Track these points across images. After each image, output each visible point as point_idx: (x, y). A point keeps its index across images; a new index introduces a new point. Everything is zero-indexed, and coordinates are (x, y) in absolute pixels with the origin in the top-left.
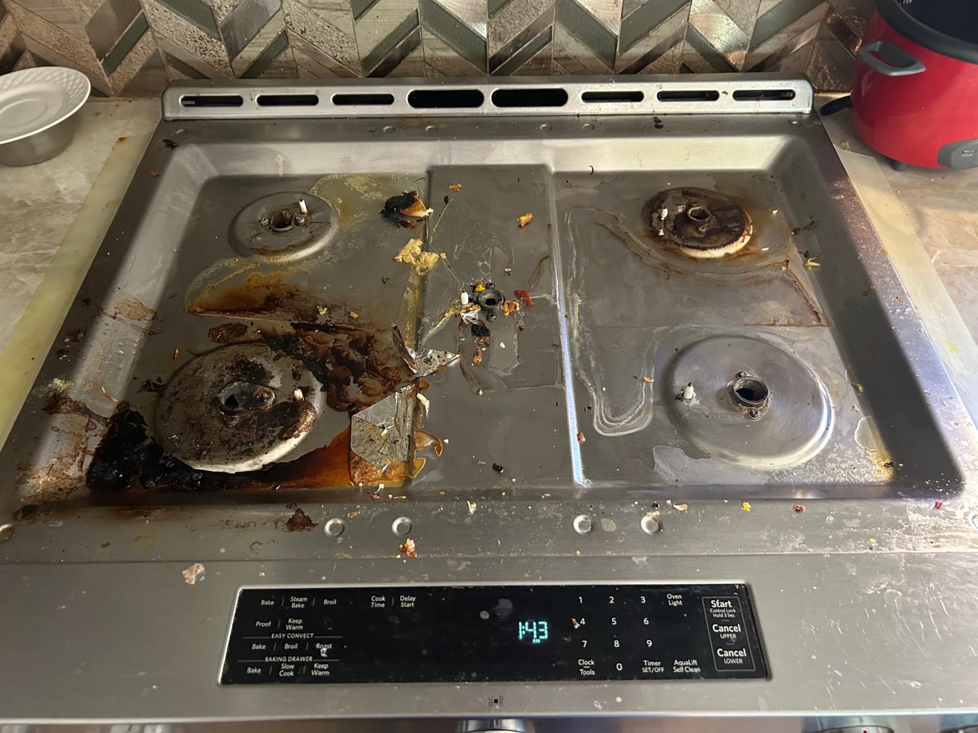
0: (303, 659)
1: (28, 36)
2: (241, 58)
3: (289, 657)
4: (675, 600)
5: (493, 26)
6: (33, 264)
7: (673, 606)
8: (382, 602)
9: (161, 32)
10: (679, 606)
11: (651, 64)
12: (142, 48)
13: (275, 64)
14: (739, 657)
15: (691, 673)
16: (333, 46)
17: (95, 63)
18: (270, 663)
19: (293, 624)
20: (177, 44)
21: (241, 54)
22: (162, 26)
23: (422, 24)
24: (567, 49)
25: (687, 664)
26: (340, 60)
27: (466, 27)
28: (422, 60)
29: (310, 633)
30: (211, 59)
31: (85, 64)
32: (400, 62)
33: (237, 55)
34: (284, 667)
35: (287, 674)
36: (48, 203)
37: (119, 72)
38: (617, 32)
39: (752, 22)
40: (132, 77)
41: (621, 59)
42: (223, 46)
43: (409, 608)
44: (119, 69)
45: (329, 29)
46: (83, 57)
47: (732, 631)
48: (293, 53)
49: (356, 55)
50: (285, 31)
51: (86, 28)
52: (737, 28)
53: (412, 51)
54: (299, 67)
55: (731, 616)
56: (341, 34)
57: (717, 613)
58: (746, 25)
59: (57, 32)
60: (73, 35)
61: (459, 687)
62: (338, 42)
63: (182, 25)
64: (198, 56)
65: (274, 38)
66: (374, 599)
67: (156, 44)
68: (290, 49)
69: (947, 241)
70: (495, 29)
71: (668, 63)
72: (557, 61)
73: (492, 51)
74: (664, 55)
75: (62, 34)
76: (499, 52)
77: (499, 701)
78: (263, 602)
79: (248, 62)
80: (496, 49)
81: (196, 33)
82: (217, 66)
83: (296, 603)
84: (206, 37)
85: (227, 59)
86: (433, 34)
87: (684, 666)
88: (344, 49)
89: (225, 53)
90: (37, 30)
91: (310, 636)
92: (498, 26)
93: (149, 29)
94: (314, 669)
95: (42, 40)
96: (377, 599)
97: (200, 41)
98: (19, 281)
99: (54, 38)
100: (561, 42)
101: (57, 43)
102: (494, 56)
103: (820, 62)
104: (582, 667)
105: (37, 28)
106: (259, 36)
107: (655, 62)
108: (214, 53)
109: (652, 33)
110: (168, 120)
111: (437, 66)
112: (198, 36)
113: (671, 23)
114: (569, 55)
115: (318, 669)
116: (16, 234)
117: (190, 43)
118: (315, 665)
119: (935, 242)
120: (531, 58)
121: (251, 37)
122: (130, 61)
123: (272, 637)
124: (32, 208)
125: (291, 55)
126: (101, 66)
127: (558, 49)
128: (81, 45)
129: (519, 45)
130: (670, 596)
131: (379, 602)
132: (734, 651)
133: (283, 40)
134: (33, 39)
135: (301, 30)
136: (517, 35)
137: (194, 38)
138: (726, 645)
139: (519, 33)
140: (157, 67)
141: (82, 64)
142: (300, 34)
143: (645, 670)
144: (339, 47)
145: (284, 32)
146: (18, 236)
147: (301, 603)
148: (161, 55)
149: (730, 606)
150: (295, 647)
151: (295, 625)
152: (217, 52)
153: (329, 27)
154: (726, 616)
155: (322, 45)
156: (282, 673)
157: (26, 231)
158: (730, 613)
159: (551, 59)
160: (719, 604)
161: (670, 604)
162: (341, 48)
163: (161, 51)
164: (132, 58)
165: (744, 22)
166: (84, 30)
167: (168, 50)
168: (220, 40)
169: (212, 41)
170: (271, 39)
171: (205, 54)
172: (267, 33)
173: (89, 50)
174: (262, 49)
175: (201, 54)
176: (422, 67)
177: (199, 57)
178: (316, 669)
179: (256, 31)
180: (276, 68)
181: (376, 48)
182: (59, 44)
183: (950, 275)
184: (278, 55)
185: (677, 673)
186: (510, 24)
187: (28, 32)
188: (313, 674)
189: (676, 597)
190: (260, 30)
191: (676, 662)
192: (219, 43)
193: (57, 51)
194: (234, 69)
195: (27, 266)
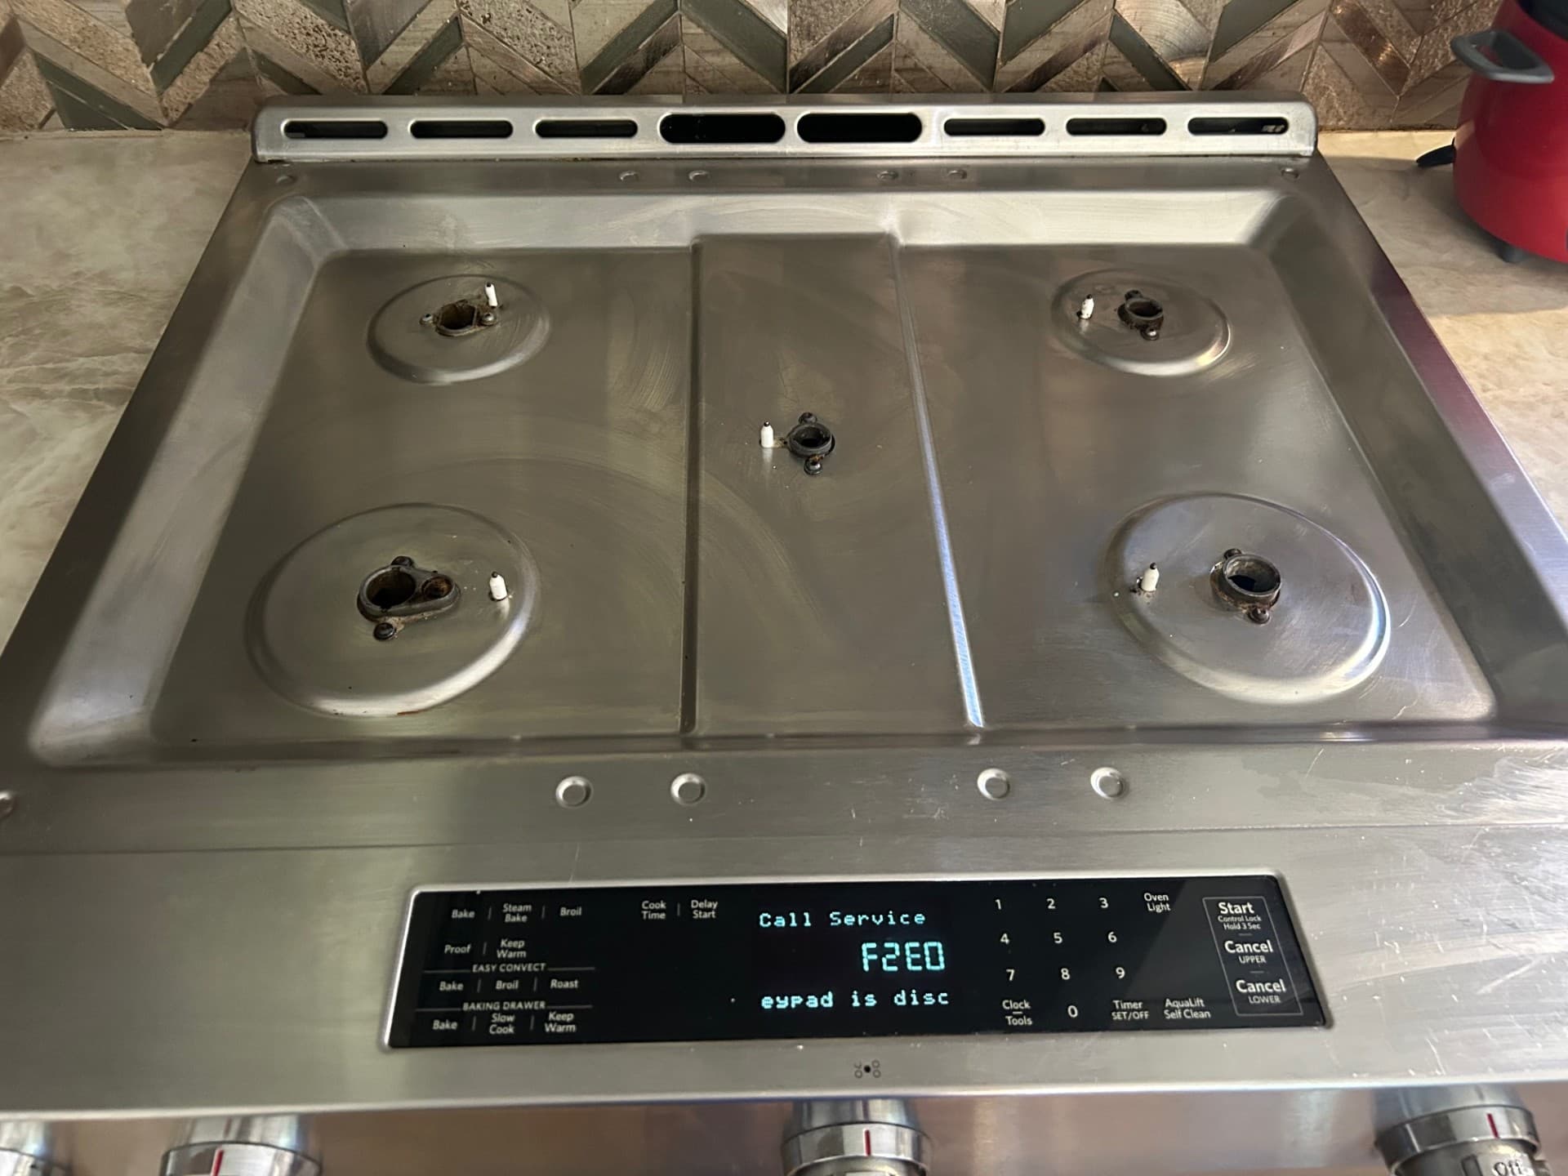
0: (529, 1005)
1: (29, 23)
2: (382, 63)
3: (505, 1003)
4: (1158, 903)
5: (798, 13)
6: (39, 385)
7: (1155, 912)
8: (660, 911)
9: (251, 17)
10: (1165, 912)
11: (1053, 80)
12: (218, 45)
13: (438, 75)
14: (1274, 993)
15: (1194, 1019)
16: (536, 46)
17: (139, 71)
18: (473, 1013)
19: (511, 948)
20: (278, 40)
21: (382, 56)
22: (254, 8)
23: (681, 9)
24: (917, 53)
25: (1188, 1005)
26: (547, 69)
27: (754, 14)
28: (681, 69)
29: (540, 962)
30: (333, 67)
31: (123, 72)
32: (643, 73)
33: (376, 59)
34: (497, 1018)
35: (501, 1031)
36: (61, 291)
37: (179, 87)
38: (998, 23)
39: (1216, 9)
40: (199, 96)
41: (1003, 72)
42: (353, 44)
43: (707, 919)
44: (178, 82)
45: (530, 16)
46: (121, 60)
47: (1259, 951)
48: (469, 57)
49: (573, 60)
50: (457, 18)
51: (126, 11)
52: (1193, 20)
53: (664, 55)
54: (477, 80)
55: (1254, 927)
56: (550, 24)
57: (1231, 923)
58: (1206, 15)
59: (78, 17)
60: (103, 22)
61: (801, 1047)
62: (544, 37)
63: (287, 7)
64: (312, 61)
65: (439, 30)
66: (647, 905)
67: (242, 39)
68: (463, 50)
69: (1545, 352)
70: (801, 18)
71: (1080, 79)
72: (899, 74)
73: (795, 55)
74: (1074, 65)
75: (87, 22)
76: (807, 57)
77: (872, 1069)
78: (455, 914)
79: (394, 71)
80: (802, 51)
81: (310, 21)
82: (342, 77)
83: (513, 914)
84: (326, 27)
85: (358, 66)
86: (699, 26)
87: (1183, 1009)
88: (553, 51)
89: (356, 56)
90: (45, 14)
91: (540, 967)
92: (807, 14)
93: (232, 14)
94: (548, 1022)
95: (53, 31)
96: (653, 906)
97: (316, 35)
98: (15, 411)
99: (72, 29)
100: (908, 42)
101: (77, 36)
102: (798, 65)
103: (1323, 78)
104: (1010, 1012)
105: (43, 9)
106: (414, 27)
107: (1059, 77)
108: (337, 55)
109: (1056, 29)
110: (261, 160)
111: (704, 81)
112: (312, 26)
113: (1087, 10)
114: (920, 65)
115: (556, 1021)
116: (8, 339)
117: (298, 36)
118: (551, 1016)
119: (1525, 353)
120: (859, 69)
121: (400, 28)
122: (198, 68)
123: (474, 970)
124: (36, 299)
125: (466, 59)
126: (149, 76)
127: (903, 52)
128: (117, 39)
129: (838, 47)
130: (1149, 897)
131: (654, 911)
132: (1264, 983)
133: (453, 34)
134: (36, 28)
135: (484, 17)
136: (836, 28)
137: (305, 28)
138: (1251, 973)
139: (841, 25)
140: (244, 79)
141: (118, 72)
142: (481, 23)
143: (1117, 1016)
144: (545, 48)
145: (456, 20)
146: (10, 343)
147: (522, 914)
148: (250, 58)
149: (1252, 912)
150: (515, 985)
151: (513, 949)
152: (342, 53)
153: (530, 12)
154: (1245, 928)
155: (516, 42)
156: (494, 1029)
157: (25, 334)
158: (1253, 923)
159: (890, 70)
160: (1233, 909)
161: (1150, 910)
162: (549, 47)
163: (250, 51)
164: (201, 63)
165: (1204, 10)
166: (124, 14)
167: (260, 50)
168: (349, 33)
169: (335, 35)
170: (434, 32)
171: (323, 57)
172: (430, 22)
173: (130, 48)
174: (418, 48)
175: (317, 56)
176: (679, 83)
177: (314, 63)
178: (553, 1022)
179: (409, 17)
180: (440, 81)
181: (607, 50)
182: (80, 39)
183: (1556, 402)
184: (445, 59)
185: (1171, 1019)
186: (827, 10)
187: (30, 16)
188: (547, 1030)
189: (1159, 897)
190: (416, 16)
191: (1168, 1003)
192: (347, 37)
193: (77, 50)
194: (370, 82)
195: (28, 388)
